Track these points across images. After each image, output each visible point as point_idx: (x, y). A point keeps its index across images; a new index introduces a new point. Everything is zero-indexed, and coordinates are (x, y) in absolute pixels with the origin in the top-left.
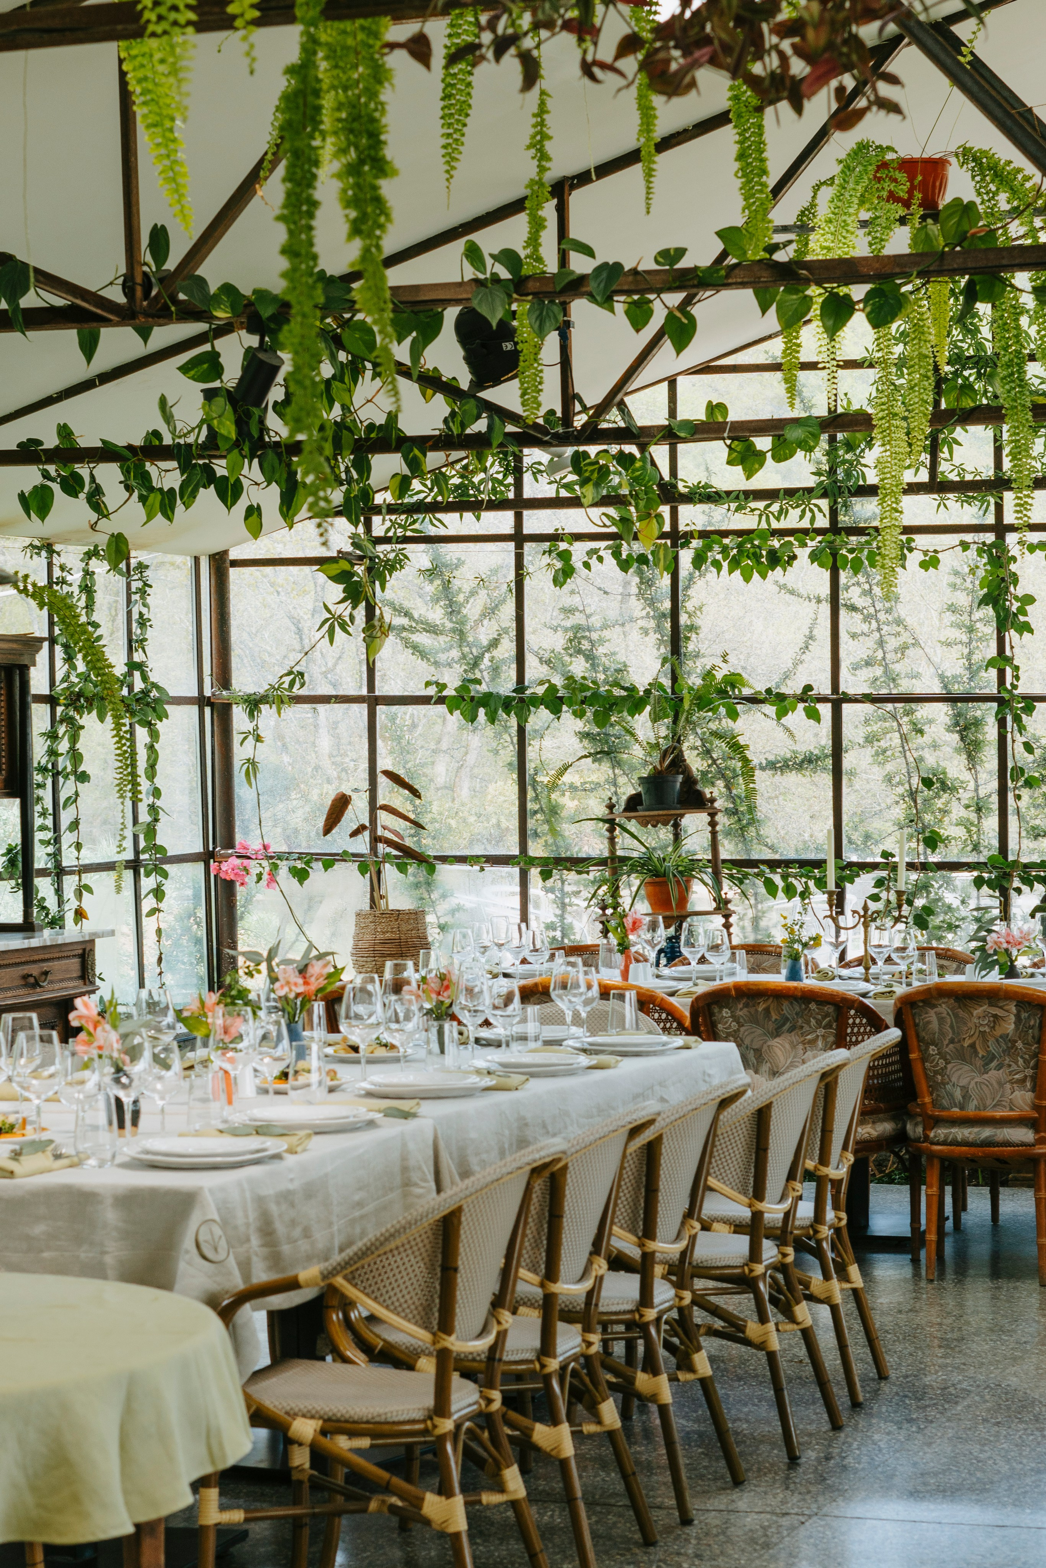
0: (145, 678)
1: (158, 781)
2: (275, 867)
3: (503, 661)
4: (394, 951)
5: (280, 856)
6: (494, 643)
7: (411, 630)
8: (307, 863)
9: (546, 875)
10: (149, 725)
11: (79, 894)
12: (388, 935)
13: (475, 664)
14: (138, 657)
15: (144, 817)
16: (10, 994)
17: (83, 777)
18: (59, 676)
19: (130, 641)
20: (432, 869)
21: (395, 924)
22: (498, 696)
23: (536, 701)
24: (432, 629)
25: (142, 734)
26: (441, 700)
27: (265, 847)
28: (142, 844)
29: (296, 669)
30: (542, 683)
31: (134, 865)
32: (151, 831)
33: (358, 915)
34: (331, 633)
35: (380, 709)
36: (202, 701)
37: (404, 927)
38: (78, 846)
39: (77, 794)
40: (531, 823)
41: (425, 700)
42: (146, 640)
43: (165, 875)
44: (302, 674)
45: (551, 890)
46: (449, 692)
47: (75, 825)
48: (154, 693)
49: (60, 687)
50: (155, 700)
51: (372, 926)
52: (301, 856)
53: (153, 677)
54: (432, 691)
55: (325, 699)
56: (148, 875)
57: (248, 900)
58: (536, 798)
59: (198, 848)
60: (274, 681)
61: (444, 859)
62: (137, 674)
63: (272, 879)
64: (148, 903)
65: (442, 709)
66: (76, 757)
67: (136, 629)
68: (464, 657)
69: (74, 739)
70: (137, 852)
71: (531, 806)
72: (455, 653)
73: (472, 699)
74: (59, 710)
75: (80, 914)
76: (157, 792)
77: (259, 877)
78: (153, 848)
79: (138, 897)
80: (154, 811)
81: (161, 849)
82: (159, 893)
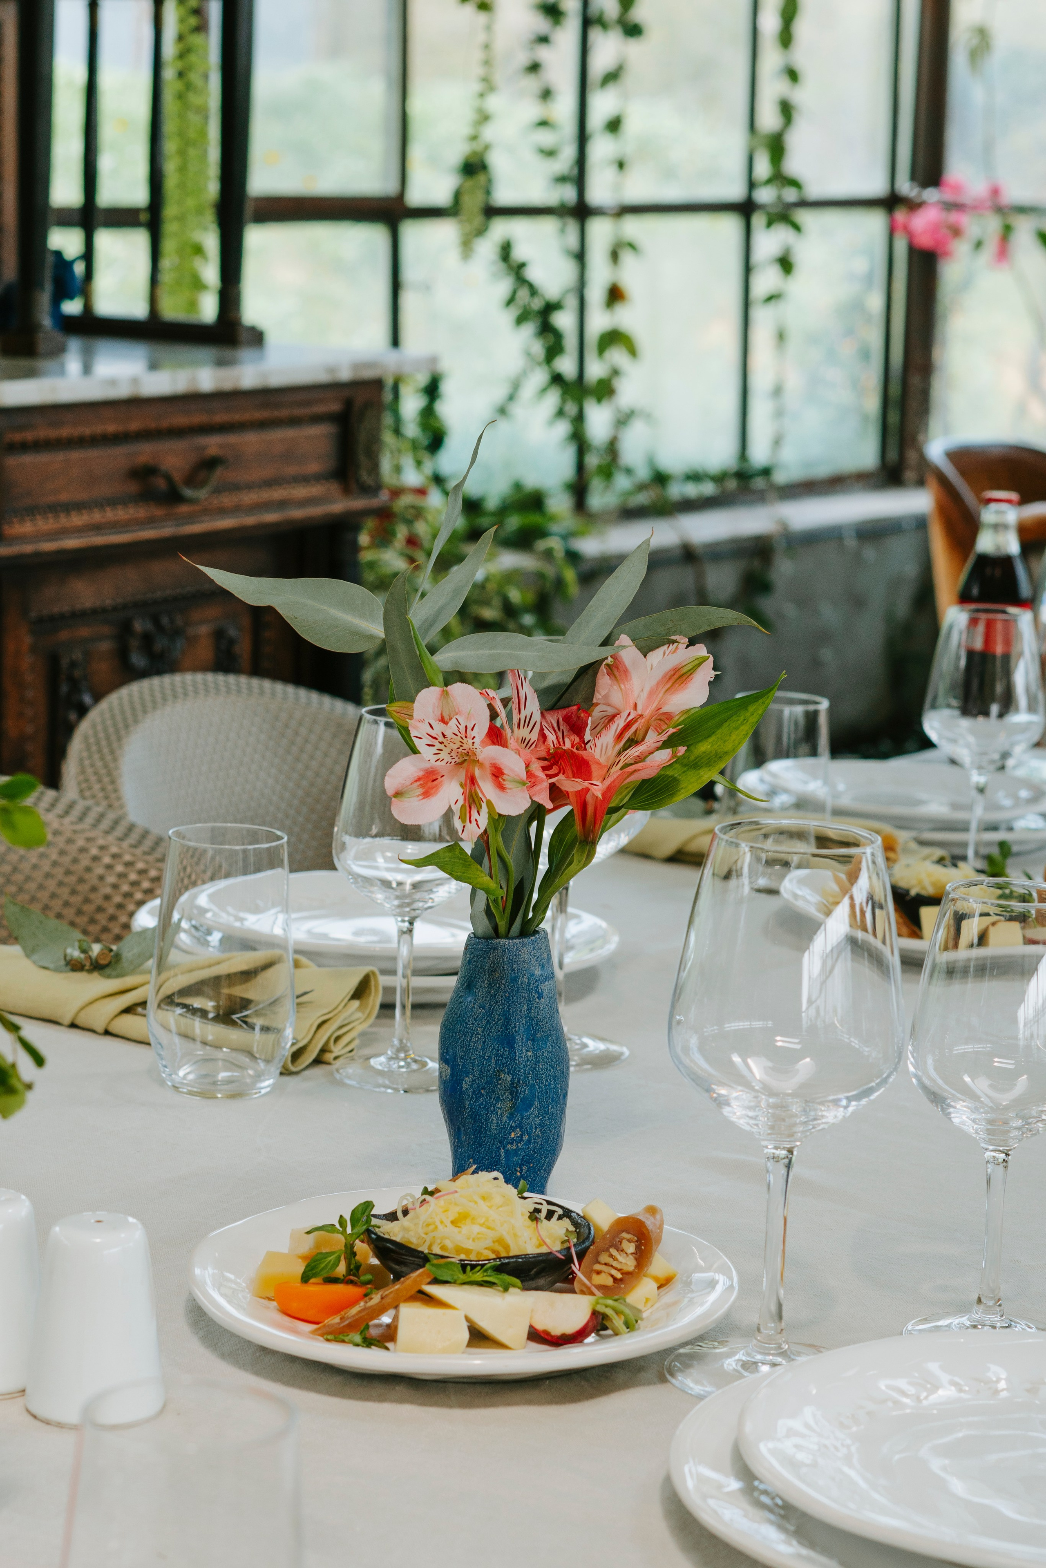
2: (1007, 230)
5: (1022, 210)
11: (615, 256)
15: (769, 119)
16: (78, 520)
17: (633, 30)
27: (996, 192)
28: (762, 170)
31: (746, 209)
39: (622, 63)
43: (799, 230)
47: (614, 125)
57: (966, 284)
59: (878, 186)
63: (1003, 252)
64: (766, 280)
70: (752, 185)
75: (615, 295)
76: (793, 75)
77: (979, 245)
78: (780, 178)
79: (748, 269)
80: (786, 109)
81: (794, 183)
82: (786, 264)
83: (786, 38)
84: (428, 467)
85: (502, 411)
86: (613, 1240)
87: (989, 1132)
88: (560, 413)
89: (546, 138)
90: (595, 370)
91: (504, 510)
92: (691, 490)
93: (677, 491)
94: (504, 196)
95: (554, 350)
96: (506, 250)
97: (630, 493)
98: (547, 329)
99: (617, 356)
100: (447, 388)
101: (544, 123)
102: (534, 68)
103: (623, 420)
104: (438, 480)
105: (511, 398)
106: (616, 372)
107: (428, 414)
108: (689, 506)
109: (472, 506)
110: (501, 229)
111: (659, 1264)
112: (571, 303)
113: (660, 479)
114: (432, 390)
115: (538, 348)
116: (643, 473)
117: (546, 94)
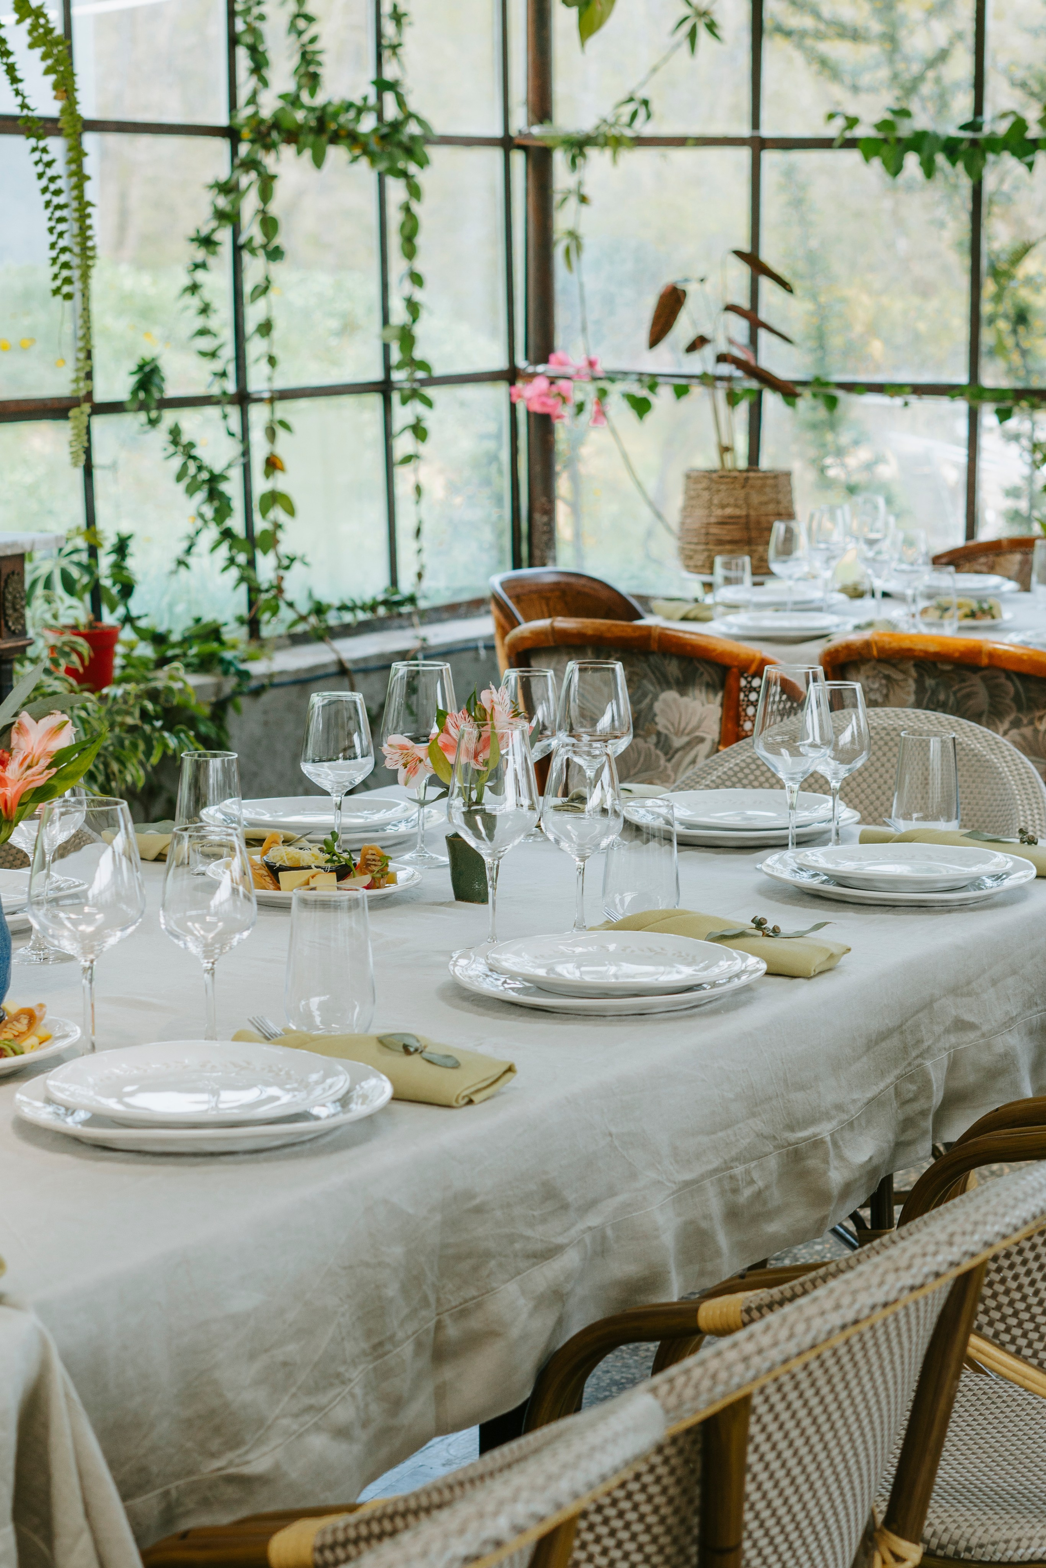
0: (401, 102)
1: (420, 265)
2: (603, 393)
3: (957, 85)
4: (737, 535)
5: (612, 377)
6: (943, 56)
7: (819, 36)
8: (653, 387)
9: (1004, 415)
10: (403, 174)
11: (271, 434)
12: (729, 511)
13: (911, 88)
14: (390, 72)
15: (399, 315)
17: (278, 254)
18: (243, 95)
19: (379, 46)
20: (832, 403)
21: (741, 493)
22: (936, 137)
23: (995, 145)
24: (855, 35)
25: (396, 190)
26: (850, 144)
27: (592, 364)
28: (396, 356)
29: (641, 94)
30: (1004, 116)
31: (384, 388)
32: (407, 338)
33: (688, 477)
34: (692, 35)
35: (769, 157)
36: (507, 143)
37: (755, 499)
38: (272, 361)
39: (268, 280)
40: (987, 337)
41: (825, 144)
42: (400, 45)
43: (428, 403)
44: (645, 103)
45: (1016, 437)
46: (862, 131)
47: (266, 328)
48: (413, 128)
49: (245, 112)
50: (413, 138)
51: (706, 495)
52: (640, 377)
53: (413, 104)
54: (833, 130)
55: (680, 142)
56: (404, 401)
57: (577, 442)
58: (998, 298)
59: (500, 363)
60: (607, 112)
61: (850, 387)
62: (389, 98)
63: (601, 413)
64: (404, 444)
65: (854, 156)
66: (269, 225)
67: (389, 28)
68: (895, 76)
69: (266, 194)
70: (388, 368)
71: (987, 308)
72: (884, 73)
73: (899, 140)
74: (244, 149)
75: (272, 465)
76: (416, 279)
77: (580, 408)
78: (411, 363)
79: (388, 435)
80: (413, 307)
81: (423, 365)
82: (419, 431)
83: (410, 250)
84: (121, 611)
85: (181, 563)
86: (16, 1018)
87: (204, 952)
88: (232, 561)
89: (205, 344)
90: (260, 525)
91: (186, 641)
92: (348, 618)
93: (332, 619)
94: (171, 391)
95: (223, 511)
96: (175, 433)
97: (294, 624)
98: (214, 495)
99: (278, 513)
100: (133, 547)
101: (203, 332)
102: (194, 288)
103: (287, 564)
104: (128, 619)
105: (188, 551)
106: (278, 526)
107: (118, 567)
108: (347, 631)
109: (159, 639)
110: (170, 417)
111: (42, 1031)
112: (236, 474)
113: (319, 610)
114: (121, 548)
115: (208, 511)
116: (304, 607)
117: (205, 310)
